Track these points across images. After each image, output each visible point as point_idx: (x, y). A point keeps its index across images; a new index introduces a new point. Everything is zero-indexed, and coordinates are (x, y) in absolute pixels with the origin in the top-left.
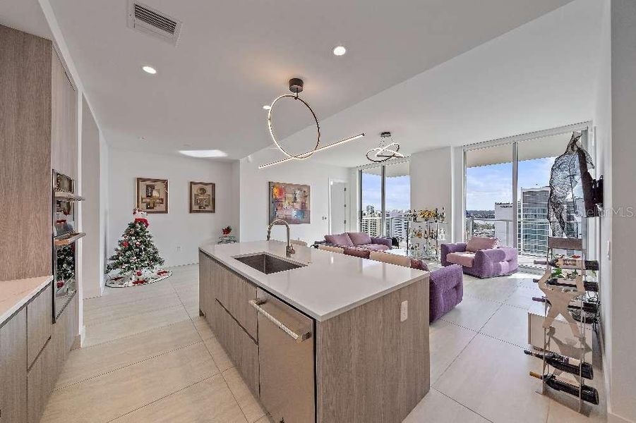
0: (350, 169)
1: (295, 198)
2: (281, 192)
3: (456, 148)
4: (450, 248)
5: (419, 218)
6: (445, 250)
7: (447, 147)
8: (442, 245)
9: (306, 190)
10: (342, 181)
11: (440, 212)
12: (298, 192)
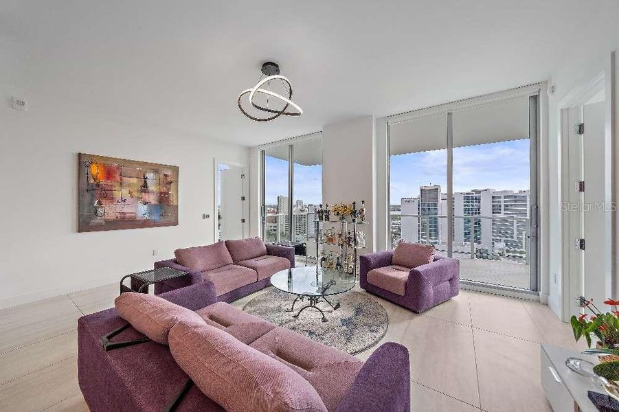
0: (250, 149)
1: (145, 186)
2: (109, 174)
3: (378, 120)
4: (373, 262)
5: (332, 217)
6: (366, 264)
7: (367, 117)
8: (361, 257)
9: (169, 173)
10: (238, 164)
11: (358, 209)
12: (150, 176)
